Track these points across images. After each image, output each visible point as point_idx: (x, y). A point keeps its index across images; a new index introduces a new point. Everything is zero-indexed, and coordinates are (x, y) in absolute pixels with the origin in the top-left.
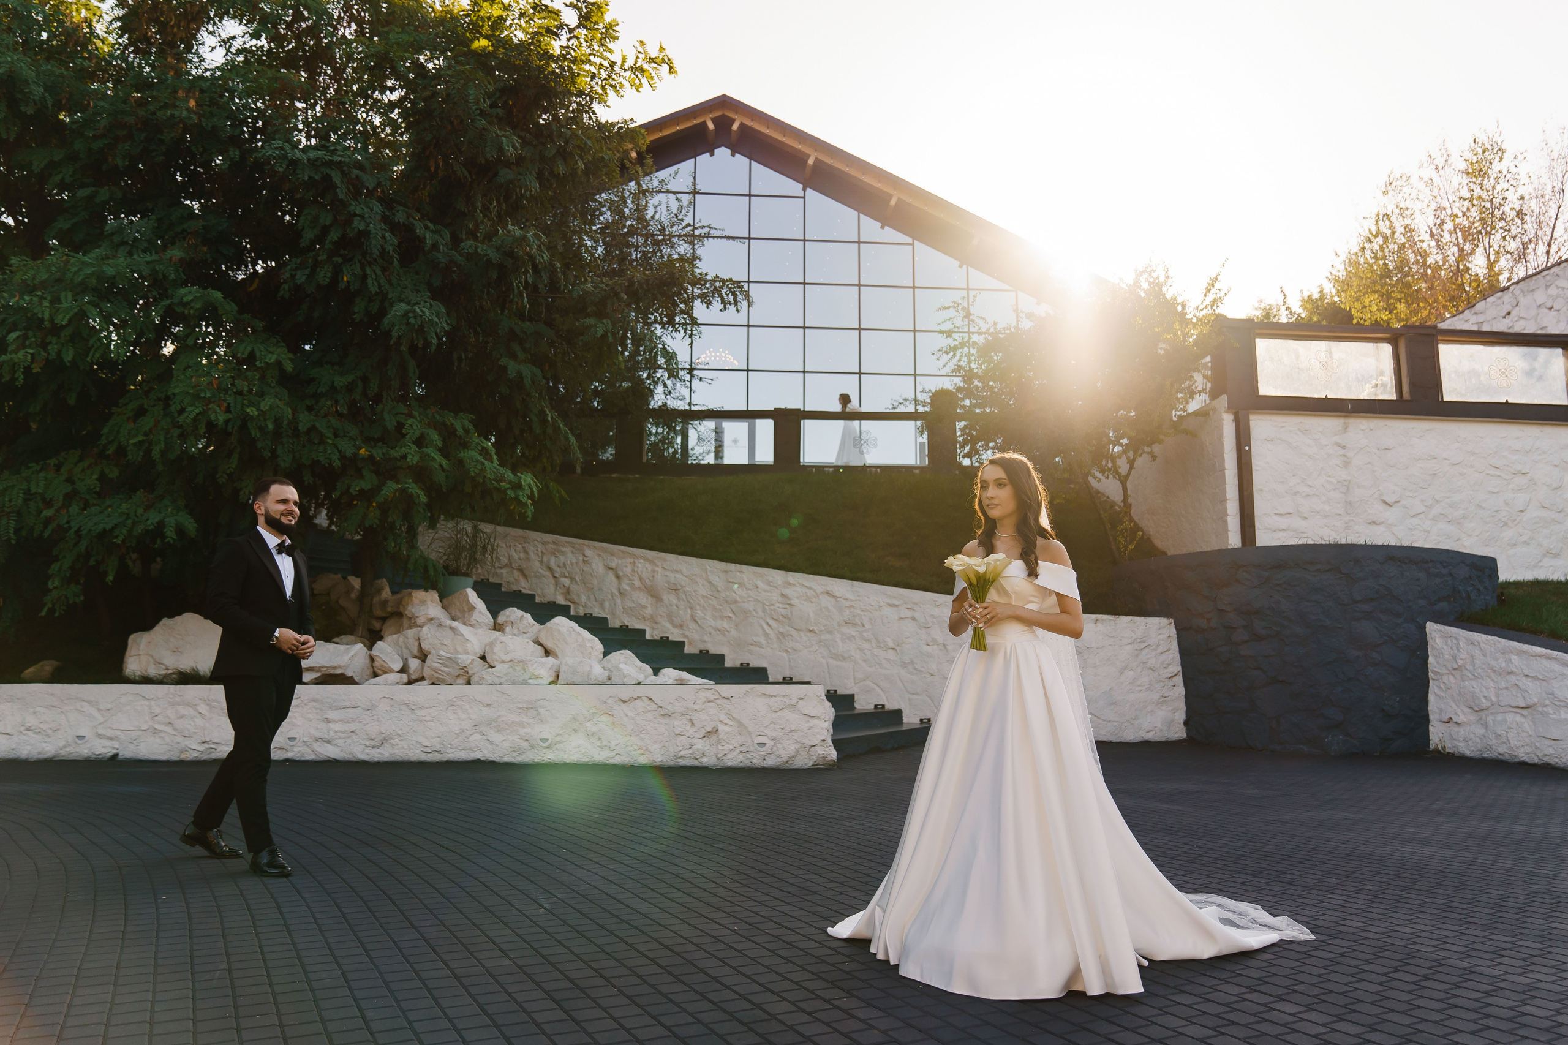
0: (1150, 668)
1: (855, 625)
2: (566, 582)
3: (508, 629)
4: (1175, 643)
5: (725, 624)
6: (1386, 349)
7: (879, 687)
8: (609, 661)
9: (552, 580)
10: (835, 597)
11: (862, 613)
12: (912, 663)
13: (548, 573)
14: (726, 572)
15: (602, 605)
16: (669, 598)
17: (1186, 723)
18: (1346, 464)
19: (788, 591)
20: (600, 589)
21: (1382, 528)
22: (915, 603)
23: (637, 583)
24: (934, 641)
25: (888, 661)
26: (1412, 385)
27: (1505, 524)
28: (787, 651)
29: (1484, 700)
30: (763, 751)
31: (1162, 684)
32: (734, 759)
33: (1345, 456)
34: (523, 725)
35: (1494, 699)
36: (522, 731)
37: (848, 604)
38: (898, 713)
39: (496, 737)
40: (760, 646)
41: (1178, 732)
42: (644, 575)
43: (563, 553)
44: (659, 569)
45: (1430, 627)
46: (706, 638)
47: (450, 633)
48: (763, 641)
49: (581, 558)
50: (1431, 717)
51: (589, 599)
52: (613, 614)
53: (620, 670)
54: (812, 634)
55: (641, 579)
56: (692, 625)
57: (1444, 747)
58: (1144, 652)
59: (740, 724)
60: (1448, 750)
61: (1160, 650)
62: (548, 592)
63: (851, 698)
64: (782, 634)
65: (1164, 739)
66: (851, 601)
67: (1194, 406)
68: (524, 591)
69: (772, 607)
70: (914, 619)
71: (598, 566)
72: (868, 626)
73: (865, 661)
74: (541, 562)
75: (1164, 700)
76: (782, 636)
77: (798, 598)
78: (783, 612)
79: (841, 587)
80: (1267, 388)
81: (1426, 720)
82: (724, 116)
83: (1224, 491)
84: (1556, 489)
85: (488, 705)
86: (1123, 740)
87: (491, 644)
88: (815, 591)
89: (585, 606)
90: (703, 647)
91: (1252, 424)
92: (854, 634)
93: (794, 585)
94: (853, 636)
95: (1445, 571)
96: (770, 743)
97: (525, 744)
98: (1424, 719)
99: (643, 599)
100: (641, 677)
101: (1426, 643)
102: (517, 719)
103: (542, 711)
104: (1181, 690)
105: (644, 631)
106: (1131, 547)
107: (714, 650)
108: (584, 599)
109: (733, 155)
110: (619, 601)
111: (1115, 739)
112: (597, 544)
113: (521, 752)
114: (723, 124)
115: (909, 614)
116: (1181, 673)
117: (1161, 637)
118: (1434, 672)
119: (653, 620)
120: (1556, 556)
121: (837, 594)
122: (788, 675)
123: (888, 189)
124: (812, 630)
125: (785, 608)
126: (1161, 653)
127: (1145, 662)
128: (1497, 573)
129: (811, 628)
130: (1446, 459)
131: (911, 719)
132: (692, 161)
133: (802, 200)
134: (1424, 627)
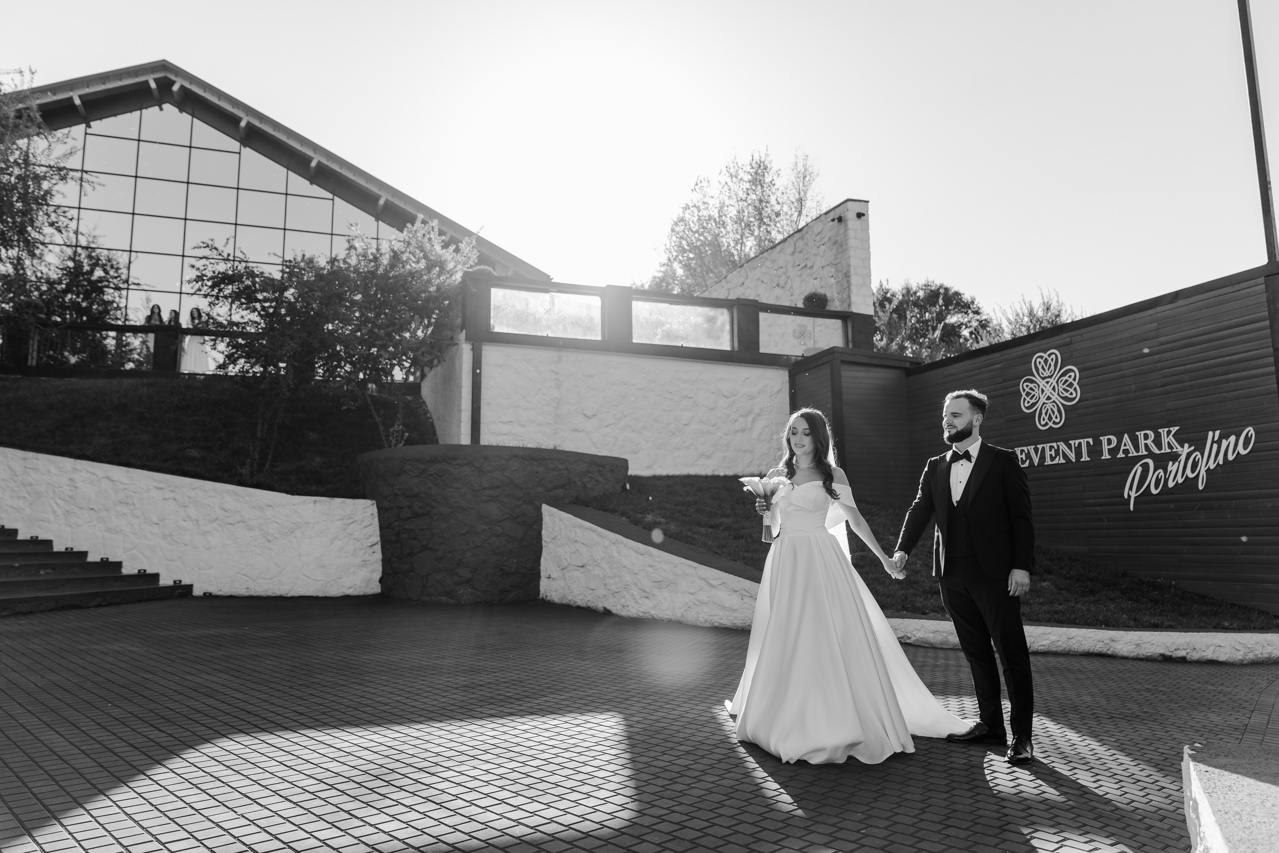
0: (355, 539)
1: (127, 504)
4: (376, 519)
5: (21, 503)
6: (597, 301)
7: (143, 554)
10: (113, 481)
11: (133, 494)
12: (171, 535)
14: (25, 459)
17: (381, 581)
18: (559, 386)
19: (75, 476)
21: (580, 434)
22: (176, 487)
24: (189, 517)
25: (152, 533)
26: (611, 329)
27: (674, 434)
28: (70, 526)
29: (565, 562)
31: (364, 551)
33: (557, 380)
35: (569, 560)
37: (123, 487)
38: (156, 576)
40: (48, 521)
41: (375, 588)
45: (545, 508)
48: (51, 517)
50: (542, 574)
54: (92, 512)
57: (546, 596)
58: (351, 526)
60: (548, 599)
61: (364, 524)
63: (119, 565)
64: (67, 511)
65: (361, 594)
66: (126, 484)
69: (61, 489)
70: (175, 499)
72: (138, 505)
73: (133, 534)
75: (365, 563)
76: (67, 513)
77: (82, 481)
78: (69, 493)
79: (119, 473)
80: (496, 327)
81: (538, 576)
82: (166, 78)
83: (461, 403)
84: (712, 409)
86: (328, 595)
88: (97, 476)
91: (483, 352)
92: (126, 511)
93: (80, 471)
94: (125, 514)
95: (561, 467)
98: (536, 575)
101: (541, 519)
104: (379, 555)
107: (8, 525)
109: (161, 109)
111: (321, 594)
114: (165, 85)
115: (171, 495)
116: (380, 543)
117: (365, 514)
118: (546, 542)
120: (708, 457)
121: (115, 479)
122: (69, 545)
123: (309, 152)
124: (92, 509)
125: (71, 490)
126: (365, 527)
127: (351, 535)
128: (627, 468)
129: (92, 507)
130: (634, 385)
131: (166, 581)
132: (138, 112)
133: (238, 155)
134: (540, 508)
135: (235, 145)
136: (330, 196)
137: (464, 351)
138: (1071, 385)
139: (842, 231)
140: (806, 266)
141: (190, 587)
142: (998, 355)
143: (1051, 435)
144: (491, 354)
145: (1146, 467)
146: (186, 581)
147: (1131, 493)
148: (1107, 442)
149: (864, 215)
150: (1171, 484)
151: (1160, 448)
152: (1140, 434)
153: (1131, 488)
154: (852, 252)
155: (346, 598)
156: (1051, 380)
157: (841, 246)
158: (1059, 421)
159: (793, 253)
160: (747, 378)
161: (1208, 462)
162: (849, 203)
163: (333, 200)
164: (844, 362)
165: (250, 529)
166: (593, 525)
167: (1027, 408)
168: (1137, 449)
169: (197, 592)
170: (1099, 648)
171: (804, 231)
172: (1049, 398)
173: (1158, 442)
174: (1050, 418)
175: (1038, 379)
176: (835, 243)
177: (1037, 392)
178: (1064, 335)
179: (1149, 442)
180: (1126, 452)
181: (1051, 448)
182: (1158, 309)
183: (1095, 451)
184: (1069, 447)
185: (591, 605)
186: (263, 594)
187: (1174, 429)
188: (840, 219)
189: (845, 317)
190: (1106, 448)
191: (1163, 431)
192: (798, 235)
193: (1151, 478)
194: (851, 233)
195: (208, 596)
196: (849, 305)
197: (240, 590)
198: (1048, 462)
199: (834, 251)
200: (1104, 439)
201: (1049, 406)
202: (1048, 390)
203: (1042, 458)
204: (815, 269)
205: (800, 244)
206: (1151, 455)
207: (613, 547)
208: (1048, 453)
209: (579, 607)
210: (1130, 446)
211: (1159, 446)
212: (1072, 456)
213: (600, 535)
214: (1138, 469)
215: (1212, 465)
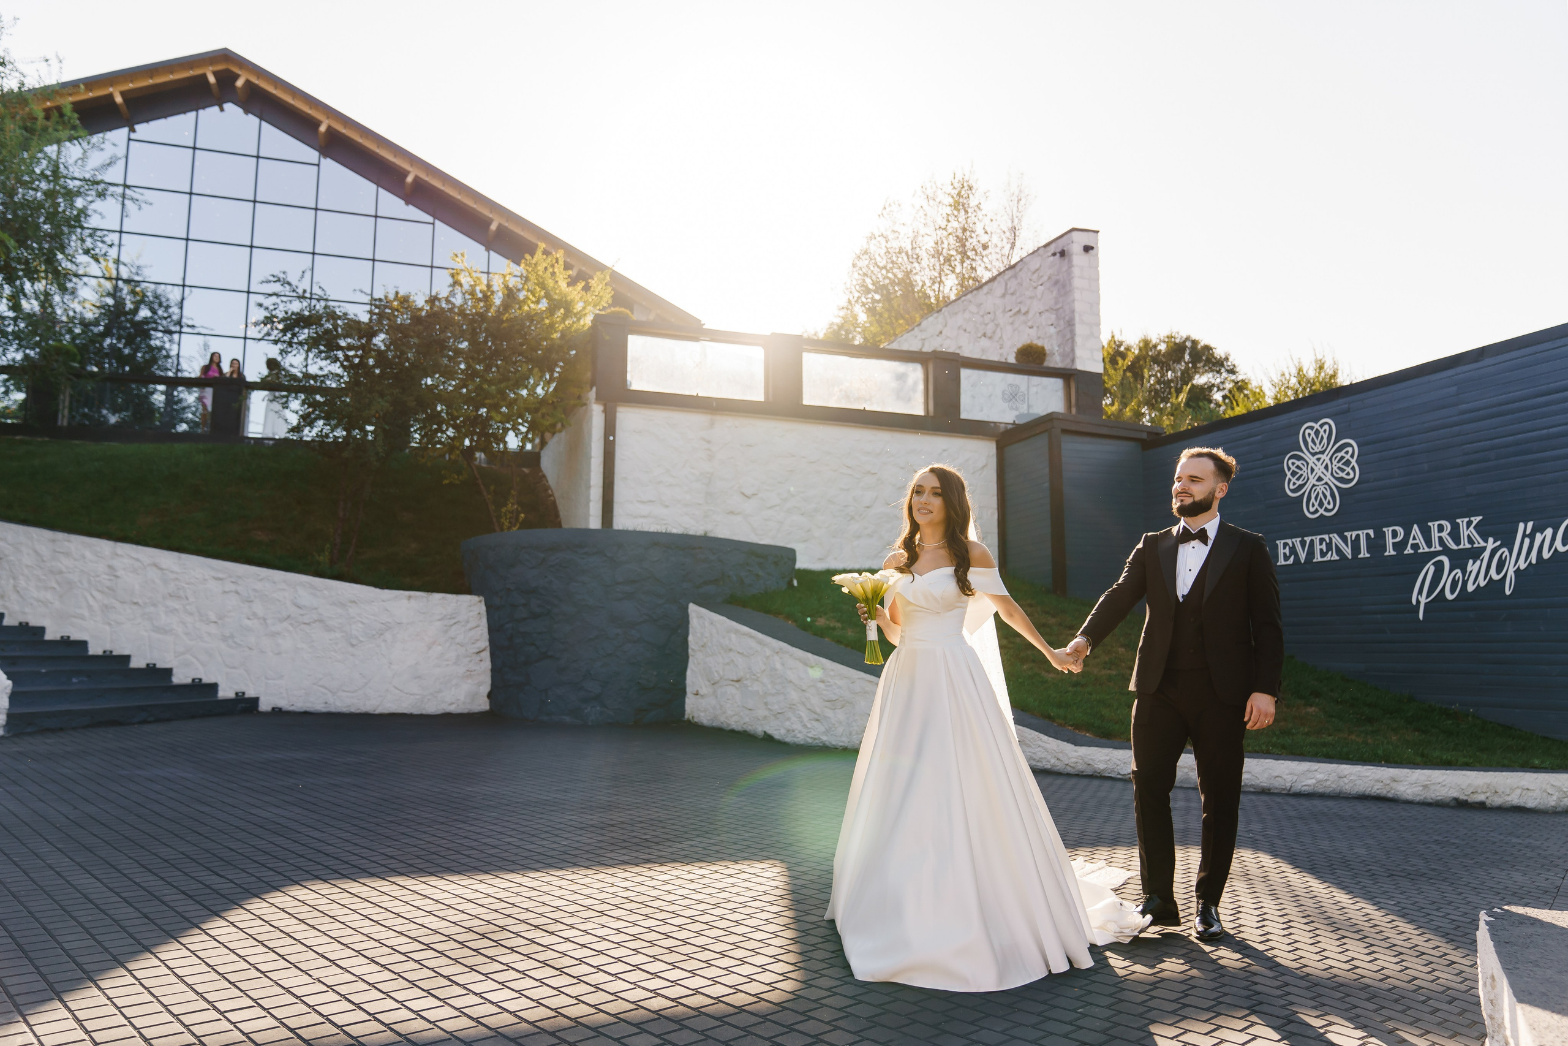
0: (458, 644)
1: (179, 597)
4: (484, 621)
5: (49, 596)
6: (758, 354)
7: (198, 660)
10: (162, 569)
11: (186, 586)
12: (232, 636)
14: (53, 541)
17: (489, 696)
18: (710, 457)
19: (115, 563)
21: (738, 517)
22: (239, 577)
24: (255, 614)
25: (209, 634)
26: (777, 387)
27: (852, 518)
28: (109, 624)
29: (716, 674)
31: (468, 659)
33: (709, 450)
35: (721, 673)
37: (173, 576)
38: (214, 687)
40: (83, 618)
41: (483, 705)
45: (693, 608)
46: (27, 610)
48: (86, 613)
50: (688, 690)
54: (135, 607)
56: (14, 597)
57: (693, 717)
58: (454, 628)
60: (696, 720)
61: (469, 626)
63: (169, 672)
64: (106, 606)
65: (465, 711)
66: (177, 573)
69: (98, 579)
70: (237, 592)
72: (192, 599)
73: (186, 634)
75: (469, 674)
76: (106, 608)
77: (124, 569)
78: (108, 583)
79: (168, 559)
80: (633, 384)
81: (684, 693)
82: (228, 71)
83: (590, 478)
86: (424, 712)
88: (141, 562)
90: (23, 619)
91: (618, 415)
92: (177, 607)
93: (121, 556)
94: (176, 610)
95: (713, 558)
98: (679, 691)
101: (688, 623)
104: (487, 664)
106: (514, 529)
107: (34, 622)
109: (222, 110)
111: (416, 711)
114: (226, 79)
115: (233, 587)
116: (488, 649)
117: (471, 614)
118: (693, 650)
121: (164, 566)
122: (108, 647)
123: (404, 165)
124: (136, 603)
125: (110, 580)
126: (471, 629)
127: (452, 638)
128: (794, 561)
129: (135, 601)
130: (804, 457)
131: (226, 692)
132: (193, 114)
133: (316, 167)
134: (687, 608)
135: (312, 155)
136: (430, 219)
137: (594, 413)
138: (1347, 463)
139: (1065, 268)
140: (1019, 311)
141: (256, 700)
142: (1258, 424)
143: (1322, 525)
144: (628, 418)
145: (1439, 566)
146: (250, 693)
147: (1420, 598)
148: (1392, 535)
149: (1092, 248)
150: (1471, 588)
151: (1458, 543)
152: (1434, 525)
153: (1420, 592)
154: (1077, 295)
155: (449, 717)
156: (1323, 457)
157: (1064, 286)
158: (1331, 508)
159: (1003, 296)
160: (944, 450)
161: (1518, 561)
162: (1074, 234)
164: (1065, 431)
165: (329, 629)
166: (751, 630)
167: (1293, 491)
168: (1429, 543)
169: (264, 706)
171: (1018, 268)
172: (1320, 479)
173: (1455, 535)
174: (1321, 504)
175: (1307, 455)
176: (1056, 283)
177: (1305, 471)
178: (1341, 401)
179: (1444, 535)
180: (1415, 547)
181: (1322, 541)
182: (1459, 369)
183: (1377, 544)
184: (1345, 539)
185: (749, 728)
186: (345, 710)
187: (1476, 520)
188: (1063, 253)
189: (1068, 375)
190: (1390, 541)
191: (1462, 522)
192: (1010, 273)
193: (1446, 580)
194: (1076, 271)
195: (277, 712)
196: (1073, 361)
197: (317, 703)
198: (1318, 558)
199: (1055, 294)
200: (1388, 531)
201: (1320, 488)
202: (1319, 469)
203: (1311, 553)
204: (1030, 315)
205: (1012, 285)
206: (1446, 551)
207: (776, 658)
208: (1318, 547)
209: (733, 731)
210: (1420, 540)
211: (1458, 541)
212: (1348, 551)
213: (760, 642)
214: (1430, 568)
215: (1522, 565)
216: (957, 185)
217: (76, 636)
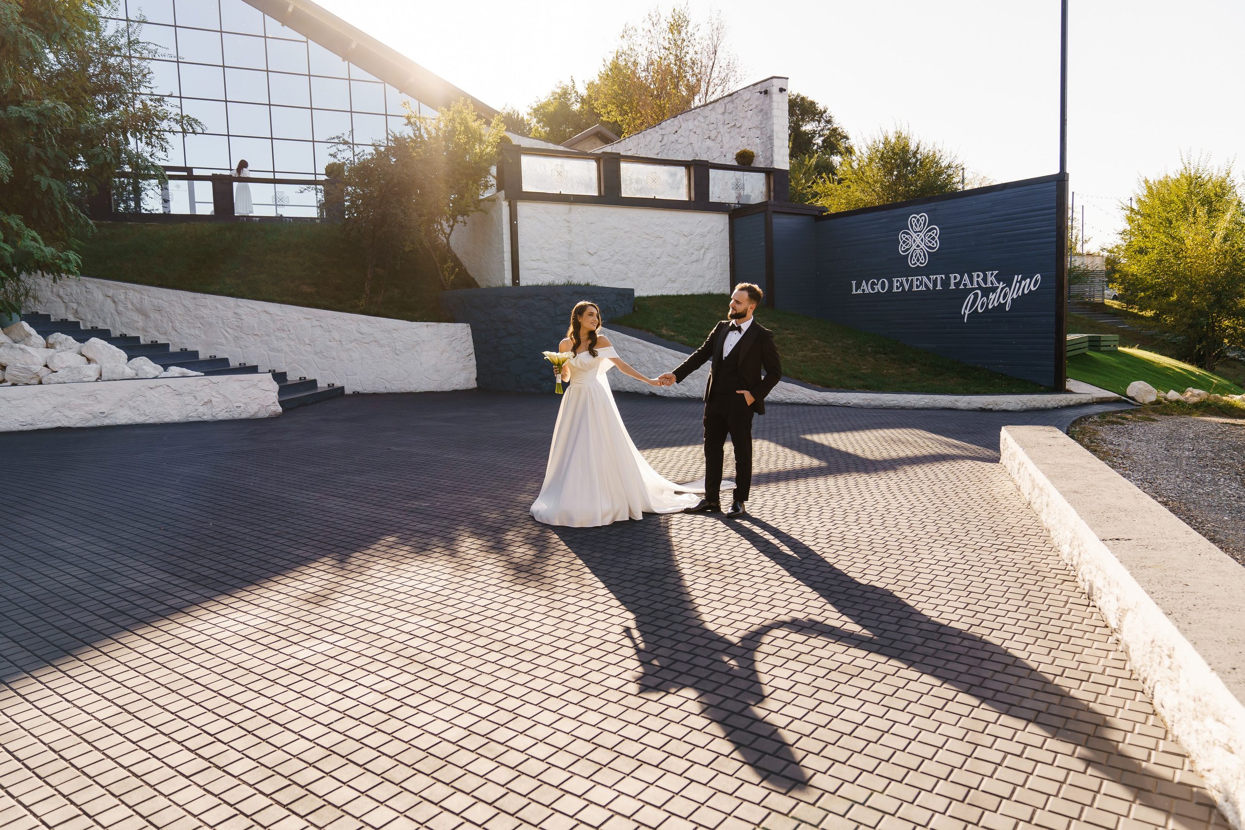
0: (457, 351)
1: (284, 330)
2: (75, 306)
3: (58, 347)
4: (471, 338)
5: (197, 332)
6: (593, 165)
7: (302, 367)
8: (133, 364)
9: (63, 305)
10: (269, 314)
11: (288, 323)
12: (321, 352)
13: (59, 300)
14: (194, 298)
15: (104, 321)
16: (154, 315)
17: (477, 379)
18: (570, 231)
19: (238, 311)
20: (102, 310)
21: (587, 268)
22: (320, 317)
23: (130, 306)
24: (334, 339)
25: (306, 351)
26: (605, 187)
28: (240, 348)
30: (239, 410)
31: (464, 360)
32: (222, 415)
33: (569, 227)
34: (86, 405)
36: (87, 409)
37: (279, 318)
38: (314, 382)
39: (70, 414)
40: (222, 345)
41: (473, 384)
42: (135, 301)
43: (69, 286)
44: (146, 297)
46: (184, 341)
47: (20, 352)
48: (224, 342)
49: (84, 289)
51: (94, 317)
52: (114, 327)
53: (143, 369)
54: (256, 337)
55: (132, 304)
56: (173, 333)
58: (454, 342)
59: (224, 396)
61: (463, 340)
62: (59, 312)
63: (285, 374)
64: (237, 337)
65: (465, 389)
66: (281, 316)
67: (487, 195)
68: (41, 312)
69: (228, 321)
70: (321, 326)
71: (98, 295)
72: (292, 331)
73: (292, 352)
74: (52, 292)
75: (465, 368)
77: (245, 315)
78: (236, 324)
79: (272, 308)
80: (526, 188)
83: (503, 246)
84: (676, 246)
85: (62, 395)
87: (51, 357)
88: (256, 310)
89: (91, 322)
90: (183, 347)
91: (518, 207)
92: (284, 336)
93: (242, 307)
94: (283, 338)
95: (602, 298)
96: (243, 406)
97: (90, 416)
99: (136, 316)
100: (157, 373)
102: (82, 402)
103: (98, 396)
104: (474, 362)
105: (138, 338)
106: (452, 277)
107: (190, 348)
108: (90, 317)
110: (117, 318)
111: (438, 390)
112: (95, 280)
113: (88, 420)
115: (318, 323)
116: (474, 353)
117: (463, 334)
119: (144, 330)
120: (674, 282)
121: (270, 312)
122: (242, 362)
124: (256, 335)
125: (237, 321)
126: (464, 343)
127: (454, 348)
128: (634, 294)
129: (255, 333)
130: (622, 229)
131: (322, 384)
137: (502, 209)
138: (933, 239)
139: (767, 102)
140: (735, 125)
141: (342, 388)
142: (885, 212)
143: (918, 271)
144: (524, 209)
145: (976, 295)
146: (338, 384)
147: (966, 311)
148: (954, 277)
149: (785, 90)
150: (990, 307)
151: (986, 284)
152: (975, 274)
153: (966, 308)
154: (775, 120)
155: (455, 392)
156: (921, 234)
157: (766, 114)
158: (924, 262)
159: (723, 113)
161: (1013, 294)
162: (774, 80)
163: (307, 42)
164: (774, 212)
165: (382, 346)
167: (903, 252)
168: (972, 284)
169: (348, 391)
170: (949, 405)
171: (734, 96)
172: (918, 246)
173: (985, 280)
174: (918, 260)
175: (912, 233)
176: (761, 110)
177: (910, 241)
178: (932, 204)
179: (980, 279)
180: (965, 285)
181: (917, 279)
182: (993, 194)
183: (946, 283)
184: (929, 279)
185: (638, 390)
186: (398, 391)
187: (995, 272)
188: (766, 92)
189: (769, 172)
190: (953, 281)
191: (989, 273)
192: (728, 99)
193: (979, 303)
194: (775, 105)
195: (356, 394)
196: (772, 162)
197: (380, 388)
198: (915, 289)
199: (760, 117)
200: (952, 276)
201: (918, 251)
202: (918, 241)
203: (911, 286)
204: (742, 129)
205: (730, 107)
206: (980, 288)
207: (657, 354)
208: (915, 283)
209: (627, 392)
210: (968, 282)
211: (986, 283)
212: (931, 286)
213: (645, 346)
214: (971, 296)
215: (1015, 296)
216: (676, 18)
217: (220, 355)
